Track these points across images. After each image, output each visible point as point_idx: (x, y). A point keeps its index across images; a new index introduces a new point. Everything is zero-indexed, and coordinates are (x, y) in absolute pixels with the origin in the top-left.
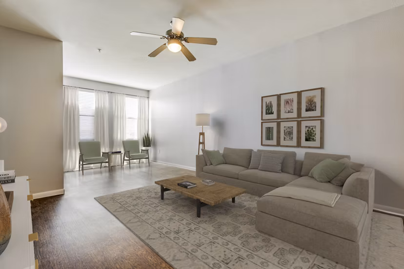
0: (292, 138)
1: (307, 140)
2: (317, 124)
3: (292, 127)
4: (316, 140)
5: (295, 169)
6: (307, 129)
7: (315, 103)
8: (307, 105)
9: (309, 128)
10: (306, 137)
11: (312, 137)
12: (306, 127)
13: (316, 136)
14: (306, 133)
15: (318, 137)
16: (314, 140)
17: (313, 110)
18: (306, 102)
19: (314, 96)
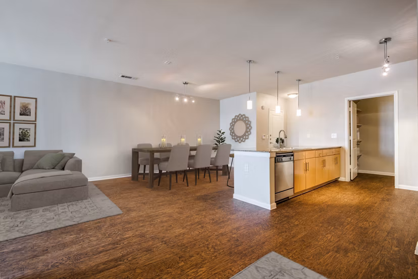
0: (3, 139)
1: (20, 140)
2: (32, 127)
3: (4, 128)
4: (31, 140)
5: (14, 166)
6: (21, 130)
7: (30, 109)
8: (22, 110)
9: (23, 130)
10: (19, 138)
11: (27, 138)
12: (20, 129)
13: (31, 137)
14: (20, 135)
15: (32, 138)
16: (28, 140)
17: (28, 115)
18: (20, 107)
19: (28, 104)
